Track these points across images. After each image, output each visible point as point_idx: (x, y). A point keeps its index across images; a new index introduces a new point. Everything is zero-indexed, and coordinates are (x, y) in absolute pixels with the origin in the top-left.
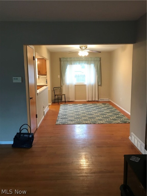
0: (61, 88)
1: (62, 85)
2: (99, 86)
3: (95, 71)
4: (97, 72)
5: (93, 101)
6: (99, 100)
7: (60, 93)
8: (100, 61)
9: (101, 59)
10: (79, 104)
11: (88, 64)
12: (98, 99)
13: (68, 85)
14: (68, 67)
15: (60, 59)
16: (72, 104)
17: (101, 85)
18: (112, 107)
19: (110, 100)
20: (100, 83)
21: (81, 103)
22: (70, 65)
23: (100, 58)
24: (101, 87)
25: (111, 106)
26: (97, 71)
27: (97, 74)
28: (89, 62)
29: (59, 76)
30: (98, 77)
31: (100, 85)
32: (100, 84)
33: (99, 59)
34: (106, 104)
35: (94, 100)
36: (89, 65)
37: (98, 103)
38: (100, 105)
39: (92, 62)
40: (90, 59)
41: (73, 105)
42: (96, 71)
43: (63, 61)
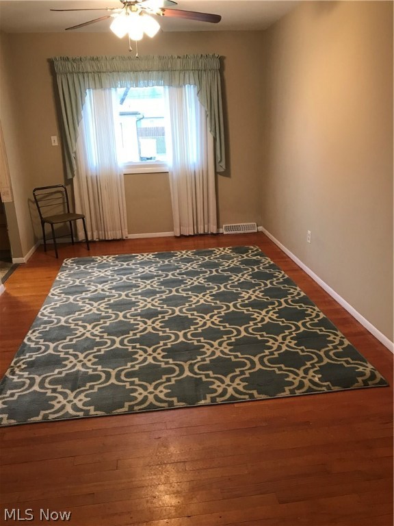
0: (68, 188)
1: (70, 176)
2: (219, 177)
3: (204, 117)
4: (208, 119)
5: (201, 235)
6: (221, 231)
7: (64, 211)
8: (221, 70)
9: (226, 62)
10: (140, 257)
11: (170, 85)
12: (218, 227)
13: (95, 175)
14: (87, 99)
15: (51, 63)
16: (111, 259)
17: (227, 173)
18: (271, 266)
19: (261, 228)
20: (223, 164)
21: (149, 251)
22: (99, 91)
23: (222, 59)
24: (228, 178)
25: (268, 261)
26: (208, 113)
27: (209, 129)
28: (177, 76)
29: (55, 141)
30: (215, 140)
31: (221, 174)
32: (224, 167)
33: (216, 65)
34: (246, 251)
35: (201, 232)
36: (174, 89)
37: (218, 245)
38: (223, 257)
39: (187, 76)
40: (179, 61)
41: (117, 259)
42: (207, 116)
43: (66, 74)
